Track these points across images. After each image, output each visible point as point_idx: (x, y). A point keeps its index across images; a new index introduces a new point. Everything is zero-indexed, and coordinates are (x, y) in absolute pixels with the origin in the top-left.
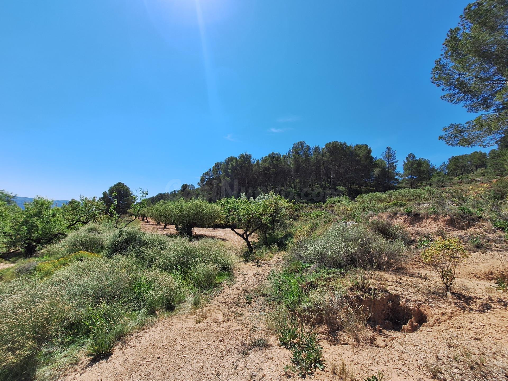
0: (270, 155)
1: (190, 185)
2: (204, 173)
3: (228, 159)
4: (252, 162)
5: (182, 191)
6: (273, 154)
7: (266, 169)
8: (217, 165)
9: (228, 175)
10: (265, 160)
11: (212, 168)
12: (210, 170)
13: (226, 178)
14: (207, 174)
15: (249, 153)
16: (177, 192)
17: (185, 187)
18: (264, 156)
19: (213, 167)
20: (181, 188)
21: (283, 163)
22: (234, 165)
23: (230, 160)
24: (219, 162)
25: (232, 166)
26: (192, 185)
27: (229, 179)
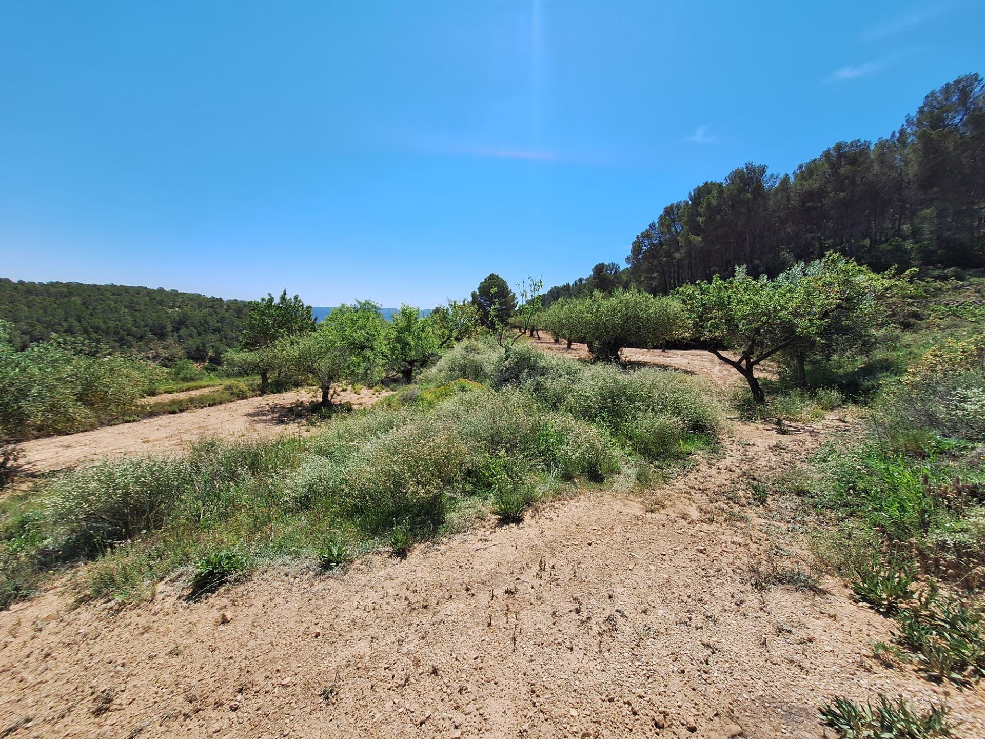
0: (827, 155)
1: (609, 265)
2: (639, 234)
3: (699, 189)
4: (766, 186)
5: (594, 278)
6: (839, 147)
7: (810, 195)
8: (669, 211)
9: (696, 230)
10: (807, 172)
11: (656, 221)
12: (652, 225)
13: (692, 237)
14: (646, 235)
15: (757, 163)
16: (584, 282)
17: (600, 269)
18: (806, 160)
19: (661, 218)
20: (592, 273)
21: (876, 168)
22: (714, 203)
23: (701, 193)
24: (675, 202)
25: (709, 204)
26: (613, 265)
27: (699, 239)
